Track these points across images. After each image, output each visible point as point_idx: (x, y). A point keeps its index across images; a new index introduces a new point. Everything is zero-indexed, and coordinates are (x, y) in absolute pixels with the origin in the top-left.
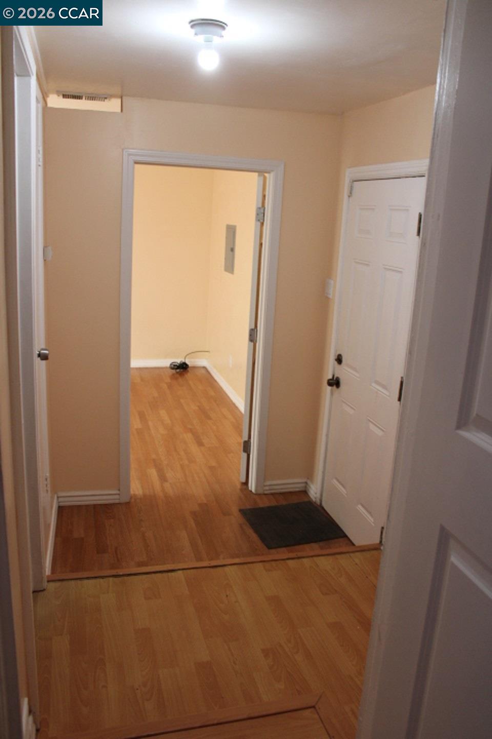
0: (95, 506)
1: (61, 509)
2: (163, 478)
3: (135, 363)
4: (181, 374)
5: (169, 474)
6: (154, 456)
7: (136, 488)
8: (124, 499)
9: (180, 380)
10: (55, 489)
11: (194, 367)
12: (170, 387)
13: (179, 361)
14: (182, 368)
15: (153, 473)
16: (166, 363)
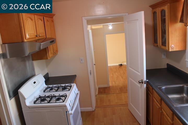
0: (104, 88)
1: (99, 88)
2: (115, 83)
3: (109, 65)
4: (121, 66)
5: (116, 83)
6: (114, 80)
7: (110, 85)
8: (109, 86)
9: (121, 68)
10: (97, 85)
11: (124, 65)
12: (118, 68)
13: (120, 64)
14: (121, 65)
15: (114, 83)
16: (118, 64)
